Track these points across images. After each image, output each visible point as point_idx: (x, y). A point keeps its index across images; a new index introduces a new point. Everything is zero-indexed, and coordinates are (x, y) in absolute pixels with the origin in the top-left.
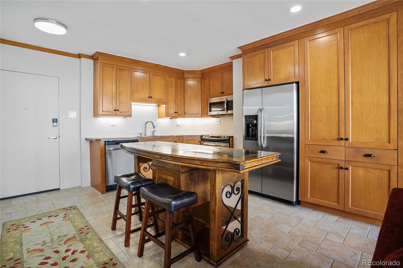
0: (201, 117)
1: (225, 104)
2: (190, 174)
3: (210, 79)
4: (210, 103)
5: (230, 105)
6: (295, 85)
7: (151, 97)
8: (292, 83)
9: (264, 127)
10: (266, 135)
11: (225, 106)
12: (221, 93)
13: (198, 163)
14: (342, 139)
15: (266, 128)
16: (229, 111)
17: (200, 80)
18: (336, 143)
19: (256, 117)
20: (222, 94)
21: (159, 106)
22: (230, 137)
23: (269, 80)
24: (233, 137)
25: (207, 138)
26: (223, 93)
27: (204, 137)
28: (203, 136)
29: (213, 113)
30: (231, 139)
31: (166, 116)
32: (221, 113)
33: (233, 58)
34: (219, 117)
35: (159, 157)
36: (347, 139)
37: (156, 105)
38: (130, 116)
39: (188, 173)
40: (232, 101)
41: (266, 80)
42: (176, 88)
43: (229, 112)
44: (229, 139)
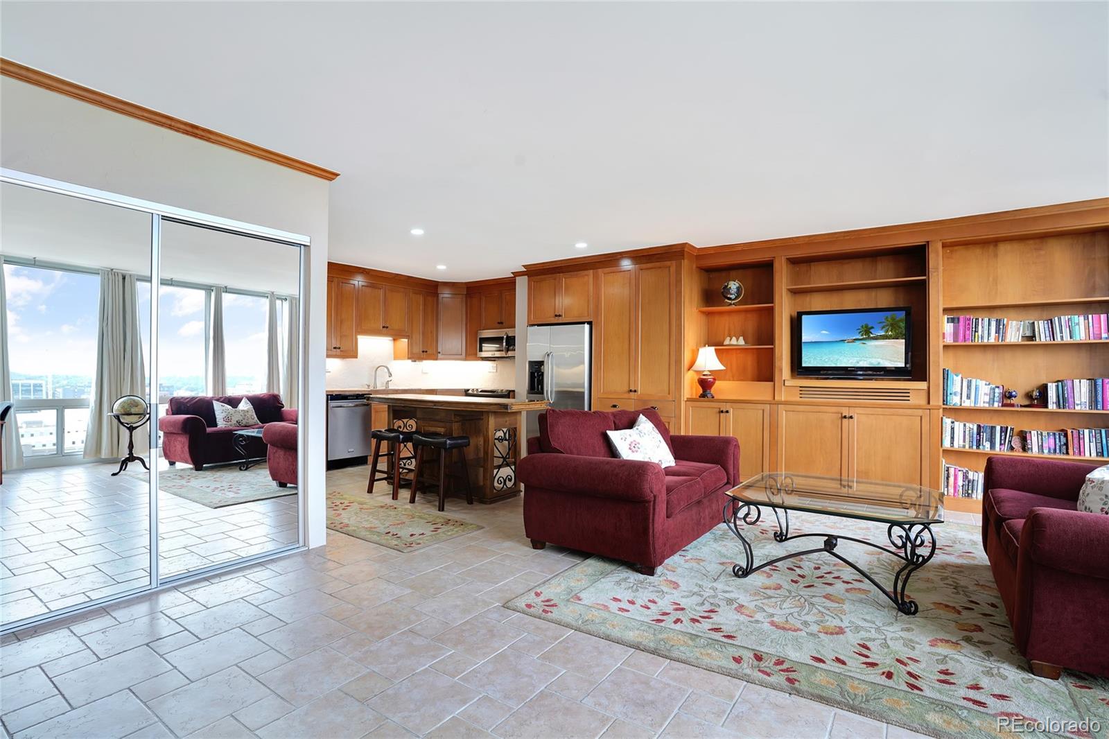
0: (466, 359)
1: (504, 341)
2: (462, 425)
3: (481, 299)
4: (480, 339)
5: (511, 342)
6: (587, 327)
7: (387, 327)
8: (583, 323)
9: (552, 377)
10: (554, 389)
11: (504, 344)
12: (499, 323)
13: (473, 406)
14: (631, 391)
15: (554, 379)
16: (509, 352)
17: (464, 299)
18: (626, 396)
19: (541, 363)
20: (501, 325)
21: (394, 340)
22: (510, 391)
23: (560, 316)
24: (514, 391)
25: (475, 392)
26: (502, 323)
27: (470, 392)
28: (468, 390)
29: (484, 354)
30: (511, 394)
31: (409, 358)
32: (498, 354)
33: (516, 274)
34: (494, 360)
35: (432, 404)
36: (635, 391)
37: (391, 339)
38: (356, 357)
39: (460, 423)
40: (514, 337)
41: (556, 316)
42: (425, 310)
43: (510, 354)
44: (509, 394)
